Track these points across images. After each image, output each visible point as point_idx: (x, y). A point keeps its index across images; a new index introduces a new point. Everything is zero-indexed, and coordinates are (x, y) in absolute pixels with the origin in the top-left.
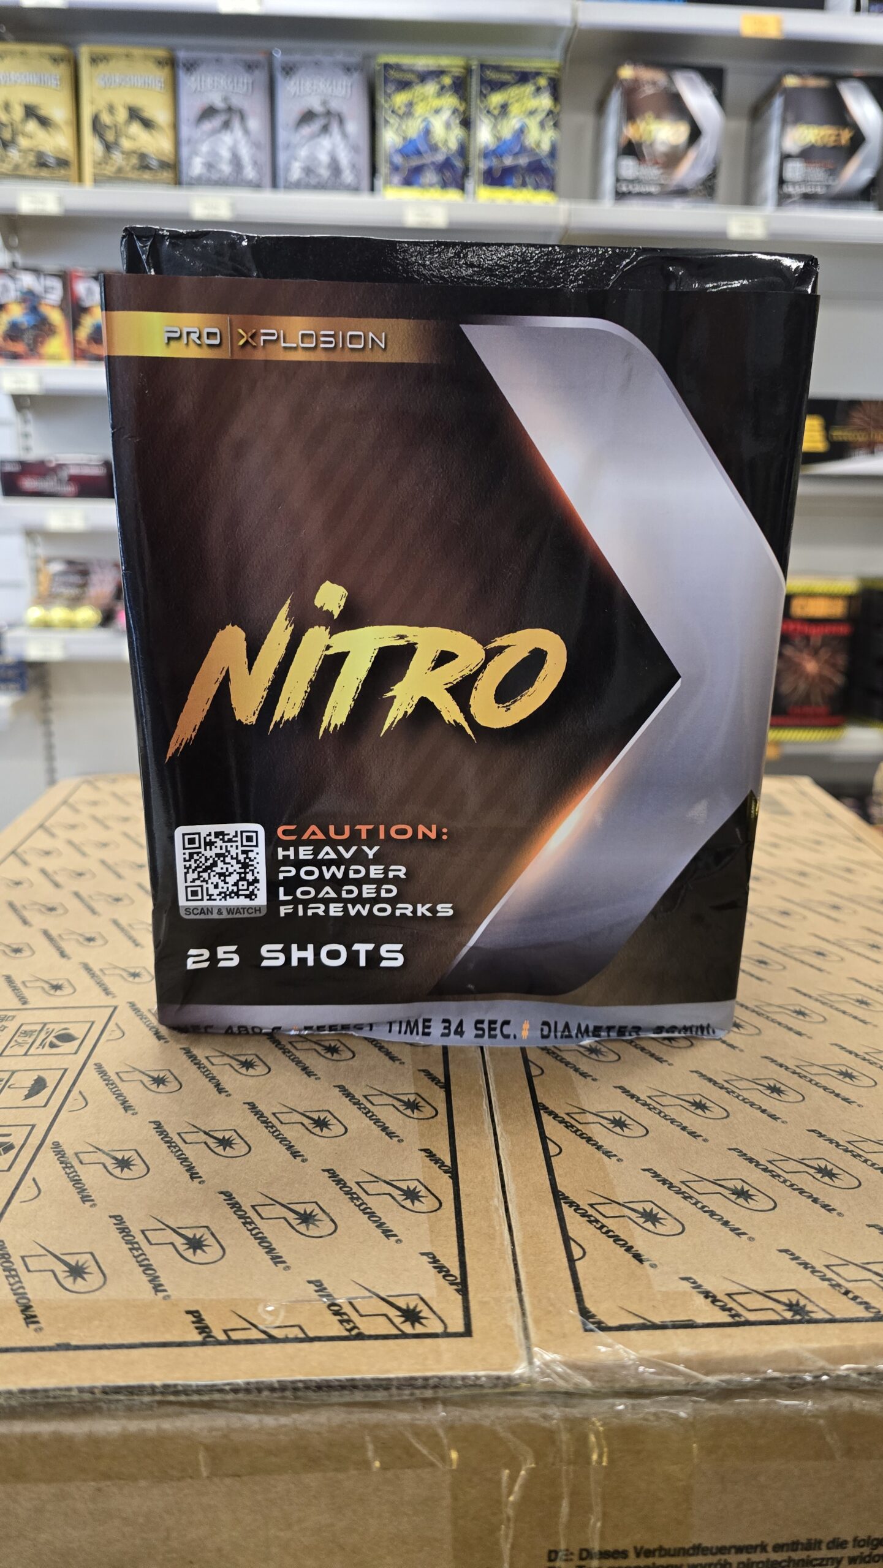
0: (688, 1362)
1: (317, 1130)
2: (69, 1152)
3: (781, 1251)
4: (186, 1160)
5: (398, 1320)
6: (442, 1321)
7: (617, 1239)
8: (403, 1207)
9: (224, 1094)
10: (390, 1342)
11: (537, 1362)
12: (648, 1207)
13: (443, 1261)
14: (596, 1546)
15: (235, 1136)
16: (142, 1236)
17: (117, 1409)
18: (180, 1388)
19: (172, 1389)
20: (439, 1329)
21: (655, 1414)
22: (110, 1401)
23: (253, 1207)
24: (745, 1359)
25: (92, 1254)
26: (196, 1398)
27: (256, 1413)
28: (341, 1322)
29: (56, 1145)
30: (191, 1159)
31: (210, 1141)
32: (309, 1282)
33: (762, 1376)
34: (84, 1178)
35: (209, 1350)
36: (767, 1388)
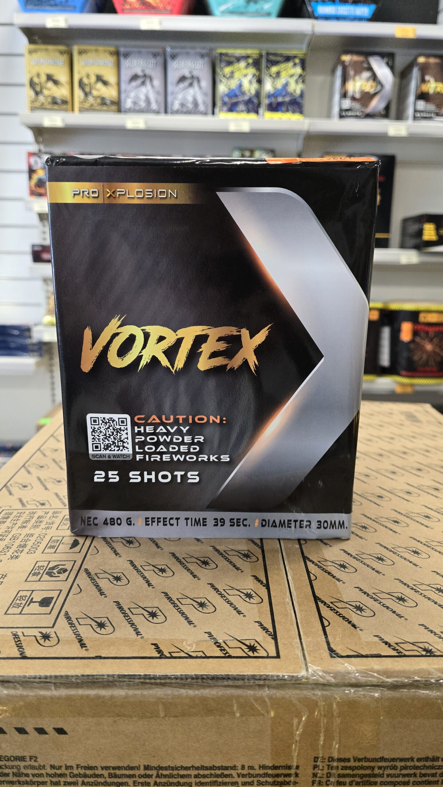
0: (378, 672)
1: (204, 566)
2: (93, 573)
3: (420, 625)
4: (145, 577)
5: (246, 650)
6: (266, 651)
7: (344, 618)
8: (245, 601)
9: (160, 549)
10: (244, 660)
11: (310, 670)
12: (358, 604)
13: (265, 625)
14: (336, 756)
15: (166, 568)
16: (129, 611)
17: (123, 685)
18: (152, 676)
19: (148, 677)
20: (265, 654)
21: (364, 695)
22: (120, 681)
23: (177, 599)
24: (404, 672)
25: (107, 618)
26: (158, 681)
27: (184, 688)
28: (221, 650)
29: (86, 570)
30: (148, 577)
31: (156, 570)
32: (205, 633)
33: (413, 679)
34: (101, 585)
35: (163, 661)
36: (415, 685)
